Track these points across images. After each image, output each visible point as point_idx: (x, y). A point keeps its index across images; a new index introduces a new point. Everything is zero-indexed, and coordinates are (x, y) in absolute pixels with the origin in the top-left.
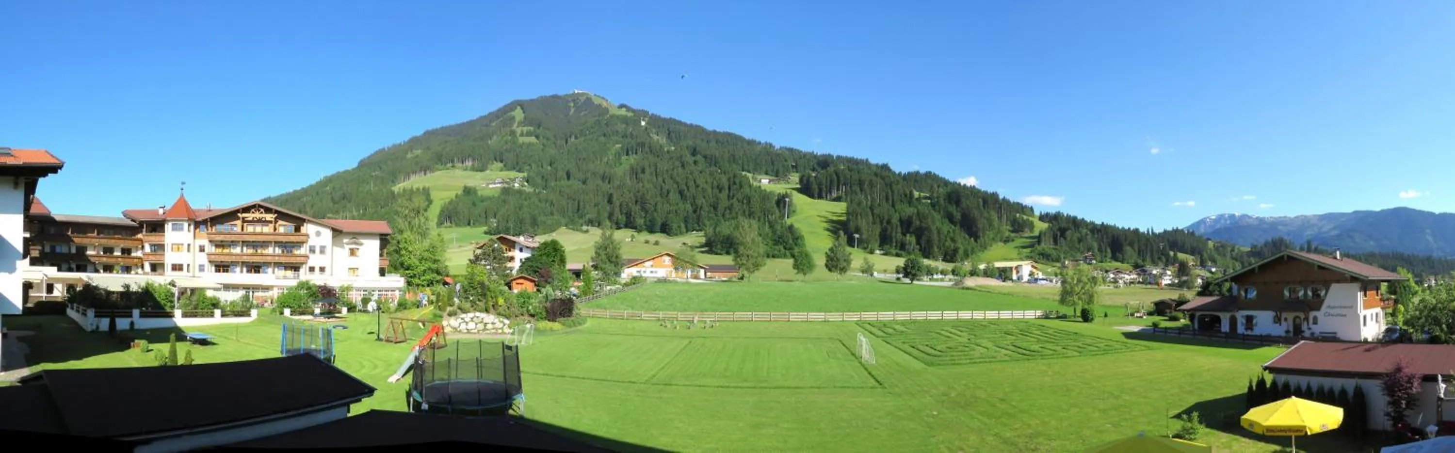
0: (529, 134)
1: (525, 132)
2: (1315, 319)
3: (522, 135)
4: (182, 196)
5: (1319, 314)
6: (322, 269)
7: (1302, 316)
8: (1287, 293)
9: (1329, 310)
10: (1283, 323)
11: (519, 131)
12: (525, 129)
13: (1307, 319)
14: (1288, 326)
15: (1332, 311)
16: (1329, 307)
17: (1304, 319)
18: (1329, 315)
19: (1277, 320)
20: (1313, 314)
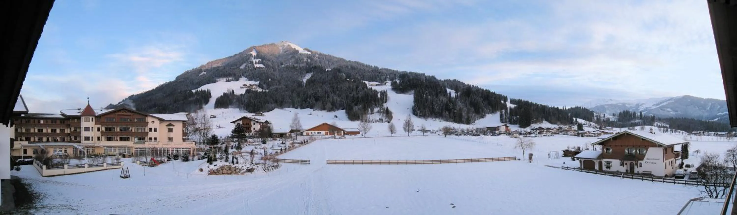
0: (259, 63)
1: (257, 62)
2: (641, 164)
3: (256, 63)
4: (89, 104)
5: (643, 162)
6: (155, 139)
7: (634, 163)
8: (627, 151)
9: (647, 160)
10: (625, 166)
11: (254, 61)
12: (257, 60)
13: (636, 164)
14: (627, 168)
15: (649, 161)
16: (648, 159)
17: (635, 164)
18: (647, 163)
19: (622, 164)
20: (640, 162)
